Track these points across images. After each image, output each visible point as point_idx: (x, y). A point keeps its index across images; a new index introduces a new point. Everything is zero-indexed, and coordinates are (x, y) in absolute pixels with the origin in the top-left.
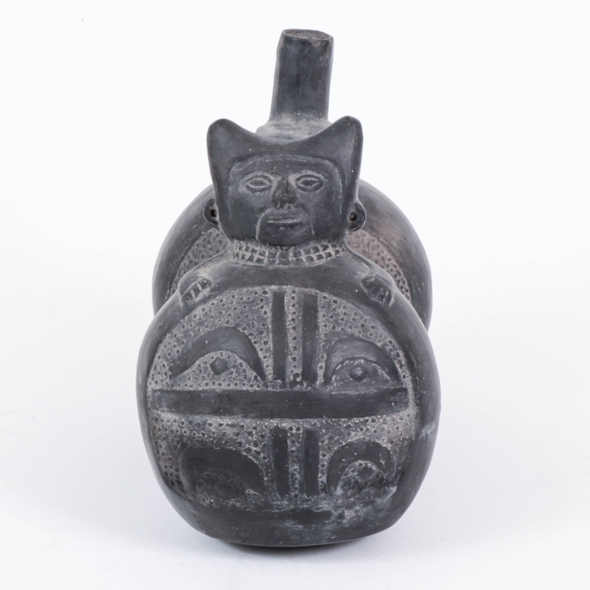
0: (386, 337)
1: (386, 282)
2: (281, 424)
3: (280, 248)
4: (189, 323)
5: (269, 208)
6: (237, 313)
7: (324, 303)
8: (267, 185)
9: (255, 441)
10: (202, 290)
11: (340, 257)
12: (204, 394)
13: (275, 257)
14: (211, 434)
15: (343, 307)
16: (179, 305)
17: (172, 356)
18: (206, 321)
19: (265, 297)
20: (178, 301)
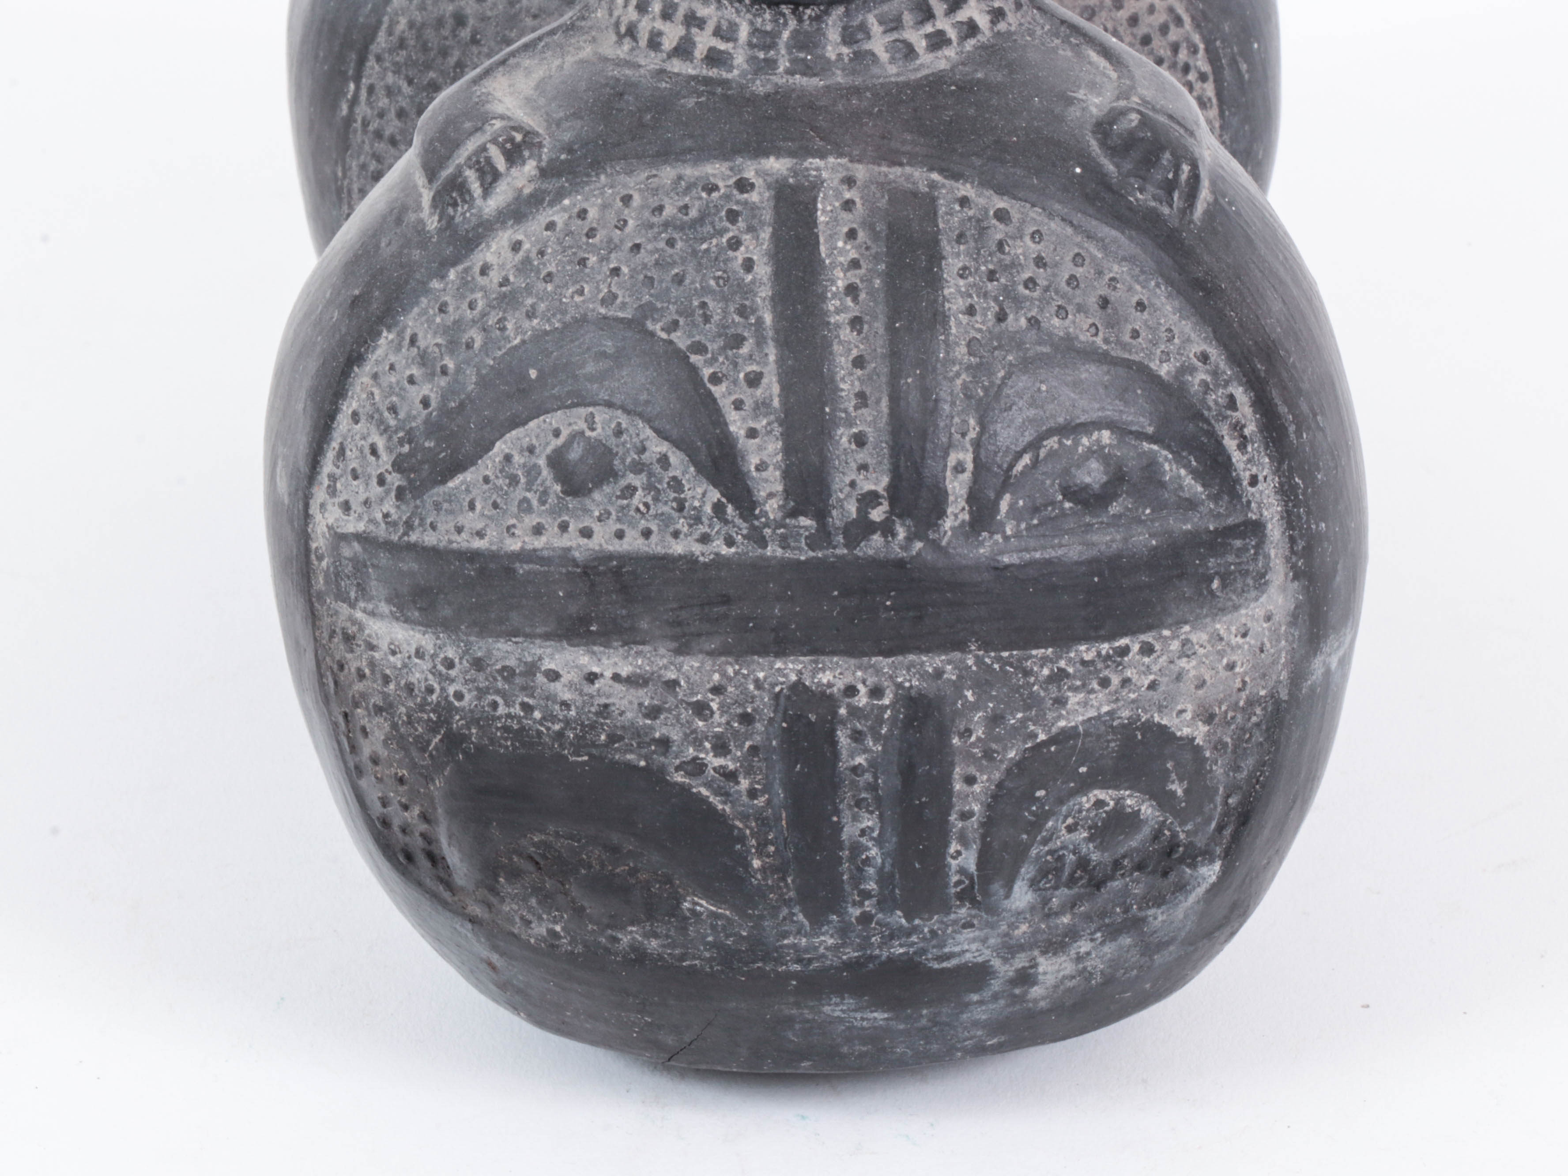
0: (1189, 340)
1: (1177, 127)
2: (813, 677)
3: (794, 12)
4: (463, 297)
6: (645, 266)
7: (962, 222)
9: (718, 736)
10: (508, 169)
11: (1009, 33)
12: (526, 567)
13: (772, 46)
14: (557, 707)
15: (1032, 237)
16: (421, 221)
17: (402, 415)
18: (528, 289)
19: (746, 203)
20: (419, 208)
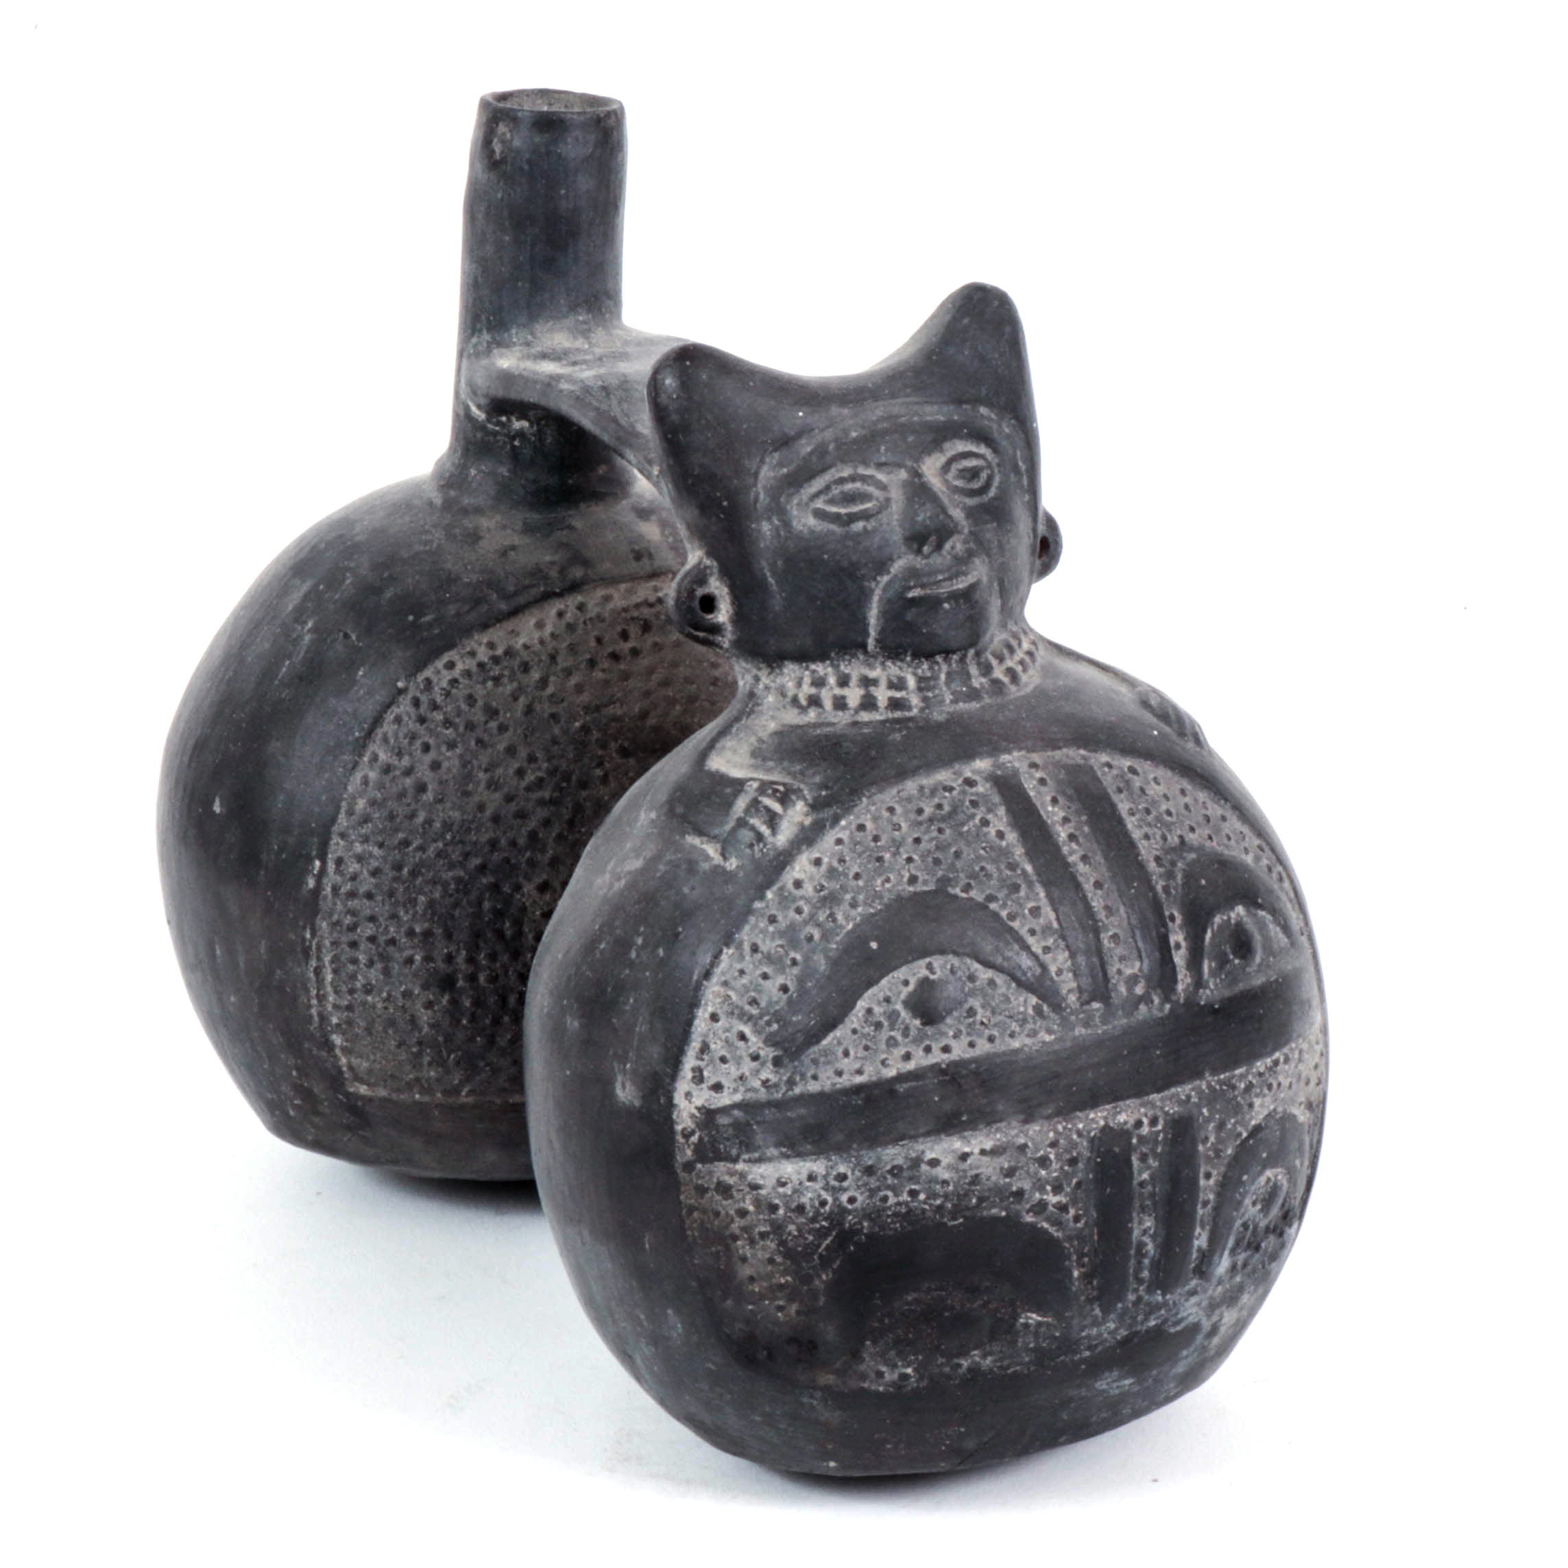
2: (1114, 1118)
3: (946, 659)
4: (787, 907)
5: (900, 557)
6: (929, 852)
7: (1114, 779)
8: (877, 499)
9: (1057, 1179)
10: (785, 811)
12: (905, 1086)
13: (935, 686)
14: (938, 1187)
15: (1154, 781)
17: (763, 1004)
19: (977, 794)
